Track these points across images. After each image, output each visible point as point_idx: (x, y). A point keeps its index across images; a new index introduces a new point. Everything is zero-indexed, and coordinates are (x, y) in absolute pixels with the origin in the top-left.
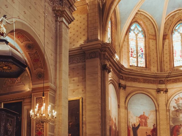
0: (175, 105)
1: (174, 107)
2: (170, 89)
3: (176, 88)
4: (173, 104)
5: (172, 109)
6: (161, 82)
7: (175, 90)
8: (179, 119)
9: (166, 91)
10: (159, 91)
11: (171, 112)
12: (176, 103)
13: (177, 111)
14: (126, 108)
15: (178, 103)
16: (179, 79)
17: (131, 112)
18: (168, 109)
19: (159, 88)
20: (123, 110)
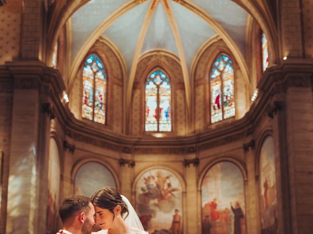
0: (144, 186)
1: (143, 189)
2: (138, 162)
3: (147, 162)
4: (141, 184)
5: (140, 192)
6: (127, 151)
7: (145, 164)
8: (148, 207)
9: (133, 165)
10: (122, 162)
11: (137, 195)
12: (146, 183)
13: (146, 195)
14: (73, 182)
15: (149, 183)
16: (151, 149)
17: (80, 189)
18: (133, 190)
19: (124, 158)
20: (67, 184)
